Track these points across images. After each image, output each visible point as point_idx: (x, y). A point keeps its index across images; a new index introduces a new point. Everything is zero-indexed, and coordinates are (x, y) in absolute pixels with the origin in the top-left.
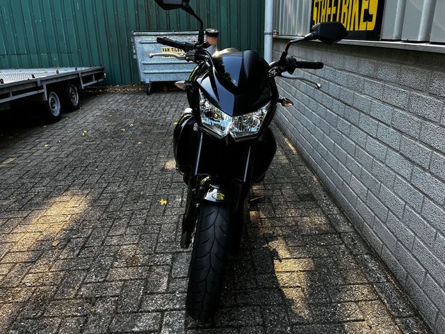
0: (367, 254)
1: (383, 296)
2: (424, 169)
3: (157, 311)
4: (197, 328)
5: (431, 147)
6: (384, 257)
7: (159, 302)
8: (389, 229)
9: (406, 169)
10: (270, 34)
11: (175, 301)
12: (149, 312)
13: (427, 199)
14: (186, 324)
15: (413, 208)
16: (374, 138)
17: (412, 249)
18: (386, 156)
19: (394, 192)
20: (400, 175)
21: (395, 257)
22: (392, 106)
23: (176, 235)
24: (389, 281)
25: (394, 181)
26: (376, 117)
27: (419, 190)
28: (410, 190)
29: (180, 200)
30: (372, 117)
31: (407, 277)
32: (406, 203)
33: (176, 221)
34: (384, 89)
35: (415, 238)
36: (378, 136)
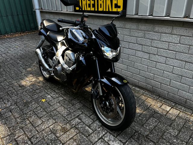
0: (133, 87)
1: (148, 96)
2: (155, 54)
3: (99, 139)
4: (119, 135)
5: (157, 48)
6: (140, 85)
7: (96, 136)
8: (141, 76)
9: (147, 56)
10: (38, 9)
11: (101, 132)
12: (97, 141)
13: (157, 63)
14: (114, 136)
15: (152, 67)
16: (128, 48)
17: (153, 79)
18: (135, 53)
19: (141, 64)
20: (144, 58)
21: (146, 83)
22: (136, 37)
23: (68, 110)
24: (145, 92)
25: (141, 61)
26: (127, 41)
27: (153, 61)
28: (149, 62)
29: (50, 96)
30: (125, 41)
31: (152, 88)
32: (148, 66)
33: (60, 105)
34: (130, 32)
35: (154, 76)
36: (130, 47)
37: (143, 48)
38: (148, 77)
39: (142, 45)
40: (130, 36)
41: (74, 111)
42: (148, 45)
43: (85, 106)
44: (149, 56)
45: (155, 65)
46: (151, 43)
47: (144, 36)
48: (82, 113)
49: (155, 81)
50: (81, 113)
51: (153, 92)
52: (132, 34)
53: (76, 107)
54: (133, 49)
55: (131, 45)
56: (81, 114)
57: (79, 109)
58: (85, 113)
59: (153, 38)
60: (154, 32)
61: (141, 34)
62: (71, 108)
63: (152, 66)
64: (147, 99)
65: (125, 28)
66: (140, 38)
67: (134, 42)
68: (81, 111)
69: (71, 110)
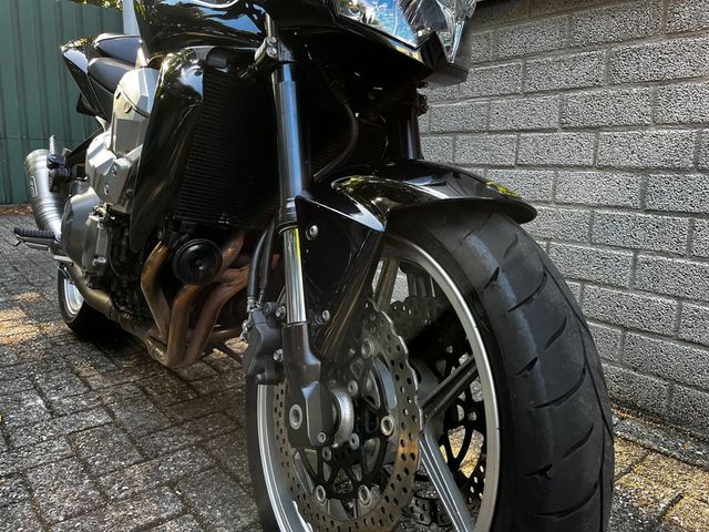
2: (679, 170)
5: (693, 125)
9: (626, 189)
13: (700, 222)
15: (661, 253)
16: (511, 167)
17: (677, 329)
18: (554, 187)
19: (593, 244)
20: (609, 207)
21: (624, 365)
22: (555, 91)
23: (96, 485)
24: (623, 419)
25: (591, 224)
26: (509, 126)
27: (672, 213)
28: (644, 225)
29: (40, 401)
30: (496, 132)
31: (671, 391)
32: (636, 251)
33: (69, 452)
34: (525, 71)
35: (680, 308)
36: (523, 159)
37: (603, 147)
38: (637, 323)
39: (597, 129)
40: (526, 94)
41: (134, 497)
42: (634, 119)
43: (225, 469)
44: (645, 185)
45: (684, 239)
46: (655, 103)
47: (608, 74)
48: (185, 511)
49: (691, 342)
50: (175, 507)
51: (677, 421)
52: (537, 79)
53: (161, 473)
54: (539, 166)
55: (530, 146)
56: (170, 518)
57: (172, 485)
58: (204, 513)
59: (667, 71)
60: (670, 35)
61: (587, 67)
62: (129, 472)
63: (665, 248)
64: (643, 459)
65: (498, 60)
66: (580, 93)
67: (546, 126)
68: (182, 498)
69: (116, 487)
